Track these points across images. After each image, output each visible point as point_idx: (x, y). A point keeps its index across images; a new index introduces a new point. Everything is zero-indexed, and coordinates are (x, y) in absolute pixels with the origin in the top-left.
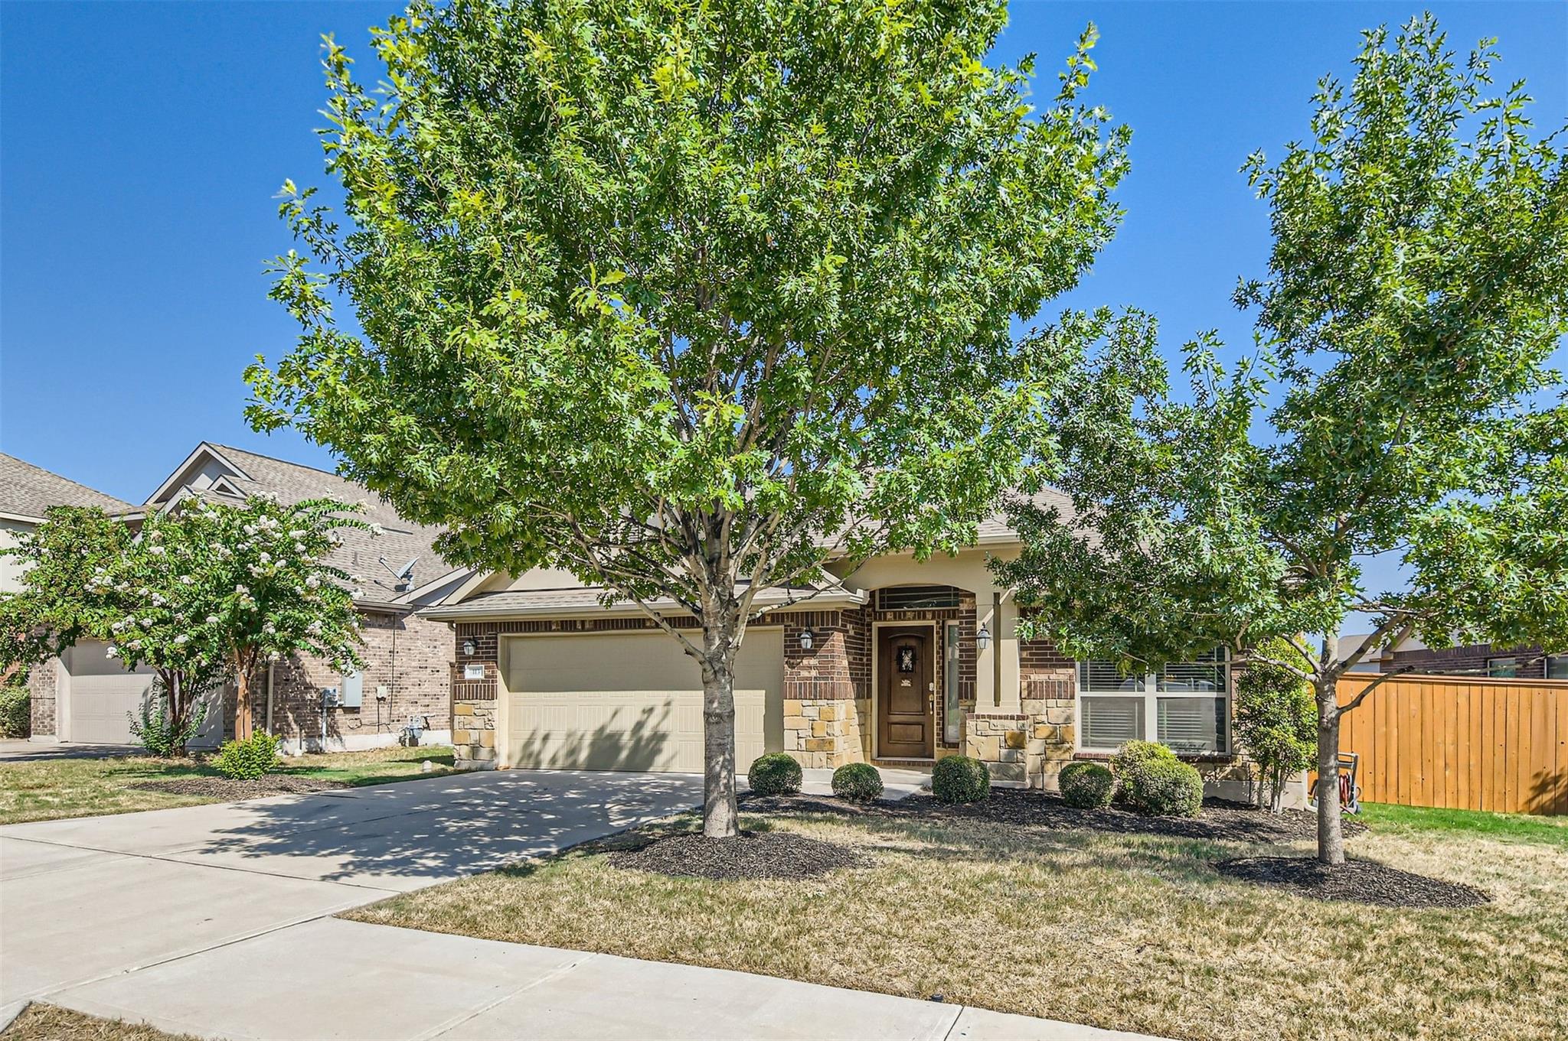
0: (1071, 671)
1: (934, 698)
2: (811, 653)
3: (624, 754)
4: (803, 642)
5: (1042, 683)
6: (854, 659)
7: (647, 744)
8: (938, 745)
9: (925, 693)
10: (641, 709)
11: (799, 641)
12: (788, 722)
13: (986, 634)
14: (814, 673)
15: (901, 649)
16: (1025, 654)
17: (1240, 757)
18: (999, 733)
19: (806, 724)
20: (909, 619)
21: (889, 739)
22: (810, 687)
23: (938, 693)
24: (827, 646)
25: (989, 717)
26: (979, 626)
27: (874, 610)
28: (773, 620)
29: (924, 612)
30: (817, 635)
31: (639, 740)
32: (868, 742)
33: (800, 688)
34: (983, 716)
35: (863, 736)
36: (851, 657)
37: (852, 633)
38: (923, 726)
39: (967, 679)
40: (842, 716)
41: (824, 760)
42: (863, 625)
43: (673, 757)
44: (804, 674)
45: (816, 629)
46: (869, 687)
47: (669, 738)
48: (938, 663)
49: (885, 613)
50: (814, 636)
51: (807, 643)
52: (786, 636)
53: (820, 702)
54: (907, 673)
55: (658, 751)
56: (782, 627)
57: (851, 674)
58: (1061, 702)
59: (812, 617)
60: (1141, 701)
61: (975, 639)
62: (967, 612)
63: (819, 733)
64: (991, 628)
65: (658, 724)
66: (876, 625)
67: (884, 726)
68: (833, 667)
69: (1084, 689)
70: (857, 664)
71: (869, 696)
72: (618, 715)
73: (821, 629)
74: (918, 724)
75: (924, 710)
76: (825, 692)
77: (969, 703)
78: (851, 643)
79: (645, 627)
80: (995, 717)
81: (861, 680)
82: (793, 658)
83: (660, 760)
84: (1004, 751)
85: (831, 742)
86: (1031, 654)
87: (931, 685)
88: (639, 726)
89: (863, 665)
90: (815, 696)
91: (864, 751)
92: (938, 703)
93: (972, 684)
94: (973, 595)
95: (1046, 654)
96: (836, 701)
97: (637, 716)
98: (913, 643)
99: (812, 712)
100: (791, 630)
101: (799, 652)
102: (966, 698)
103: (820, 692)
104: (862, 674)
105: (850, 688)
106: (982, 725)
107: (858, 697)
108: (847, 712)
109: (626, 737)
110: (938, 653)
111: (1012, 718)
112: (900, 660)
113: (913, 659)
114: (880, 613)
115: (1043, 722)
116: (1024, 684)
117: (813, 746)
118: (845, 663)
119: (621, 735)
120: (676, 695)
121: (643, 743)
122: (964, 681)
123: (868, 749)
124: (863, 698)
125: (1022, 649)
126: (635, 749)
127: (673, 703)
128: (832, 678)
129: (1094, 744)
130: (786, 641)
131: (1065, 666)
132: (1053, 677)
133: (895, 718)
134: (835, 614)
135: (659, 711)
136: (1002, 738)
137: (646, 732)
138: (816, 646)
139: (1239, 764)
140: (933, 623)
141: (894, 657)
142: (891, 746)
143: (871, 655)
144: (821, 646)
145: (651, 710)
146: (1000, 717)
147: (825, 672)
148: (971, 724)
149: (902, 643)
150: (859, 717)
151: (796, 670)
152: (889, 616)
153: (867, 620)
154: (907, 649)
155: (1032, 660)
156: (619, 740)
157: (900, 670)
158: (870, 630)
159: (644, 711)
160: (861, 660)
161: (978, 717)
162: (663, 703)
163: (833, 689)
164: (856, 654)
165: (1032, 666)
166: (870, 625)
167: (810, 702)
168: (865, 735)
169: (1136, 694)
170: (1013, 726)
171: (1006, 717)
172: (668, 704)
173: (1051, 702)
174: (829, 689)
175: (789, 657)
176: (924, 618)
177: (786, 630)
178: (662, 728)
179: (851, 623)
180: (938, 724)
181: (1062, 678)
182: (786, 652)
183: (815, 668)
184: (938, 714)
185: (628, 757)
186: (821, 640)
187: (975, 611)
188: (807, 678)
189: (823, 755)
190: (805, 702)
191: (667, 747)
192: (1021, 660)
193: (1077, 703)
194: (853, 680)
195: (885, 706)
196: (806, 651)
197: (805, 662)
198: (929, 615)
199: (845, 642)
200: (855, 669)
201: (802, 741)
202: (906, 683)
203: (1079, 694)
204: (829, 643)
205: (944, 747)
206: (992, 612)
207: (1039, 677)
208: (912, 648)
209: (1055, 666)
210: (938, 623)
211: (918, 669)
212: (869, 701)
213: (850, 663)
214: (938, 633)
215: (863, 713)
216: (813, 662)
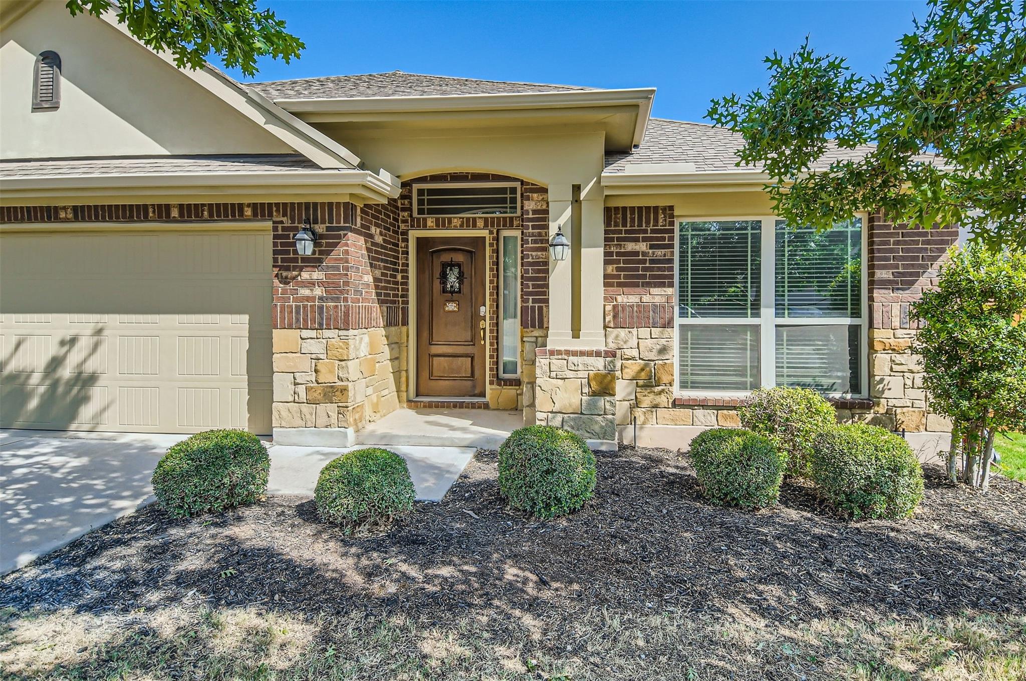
0: (669, 291)
1: (487, 324)
2: (314, 262)
3: (33, 403)
4: (299, 246)
5: (632, 307)
6: (383, 274)
7: (67, 392)
8: (491, 383)
9: (475, 318)
10: (58, 339)
11: (294, 244)
12: (279, 362)
13: (564, 240)
14: (318, 291)
15: (445, 265)
16: (610, 269)
17: (883, 401)
18: (581, 374)
19: (306, 364)
20: (455, 228)
21: (431, 374)
22: (313, 311)
23: (491, 318)
24: (338, 252)
25: (568, 353)
26: (553, 229)
27: (411, 216)
28: (255, 214)
29: (474, 219)
30: (322, 236)
31: (55, 385)
32: (404, 379)
33: (298, 313)
34: (559, 352)
35: (397, 373)
36: (378, 273)
37: (379, 239)
38: (472, 358)
39: (534, 301)
40: (364, 351)
41: (334, 415)
42: (396, 232)
43: (104, 410)
44: (305, 292)
45: (320, 228)
46: (405, 312)
47: (100, 382)
48: (491, 282)
49: (425, 220)
50: (316, 239)
51: (306, 247)
52: (275, 237)
53: (327, 333)
54: (451, 294)
55: (84, 399)
56: (269, 224)
57: (378, 294)
58: (656, 332)
59: (315, 210)
60: (756, 329)
61: (545, 249)
62: (535, 212)
63: (327, 377)
64: (568, 231)
65: (85, 360)
66: (414, 234)
67: (424, 358)
68: (347, 283)
69: (683, 314)
70: (388, 282)
71: (405, 323)
72: (21, 348)
73: (328, 229)
74: (467, 356)
75: (473, 340)
76: (336, 320)
77: (537, 333)
78: (377, 252)
79: (57, 219)
80: (575, 354)
81: (394, 302)
82: (287, 269)
83: (87, 412)
84: (585, 398)
85: (344, 390)
86: (618, 269)
87: (482, 309)
88: (56, 363)
89: (396, 283)
90: (321, 325)
91: (398, 391)
92: (491, 331)
93: (540, 309)
94: (544, 190)
95: (637, 269)
96: (351, 332)
97: (53, 350)
98: (459, 258)
99: (315, 347)
100: (284, 229)
101: (295, 260)
102: (533, 326)
103: (329, 319)
104: (396, 296)
105: (377, 312)
106: (557, 363)
107: (389, 324)
108: (372, 344)
109: (35, 378)
110: (491, 270)
111: (598, 354)
112: (444, 277)
113: (461, 278)
114: (418, 219)
115: (633, 358)
116: (609, 308)
117: (317, 395)
118: (368, 279)
119: (28, 377)
120: (112, 321)
121: (61, 389)
122: (530, 304)
123: (403, 388)
124: (396, 325)
125: (606, 263)
126: (50, 398)
127: (105, 333)
128: (346, 300)
129: (695, 385)
130: (275, 244)
131: (662, 285)
132: (646, 299)
133: (435, 350)
134: (349, 208)
135: (84, 343)
136: (585, 381)
137: (66, 372)
138: (321, 253)
139: (882, 410)
140: (485, 233)
141: (437, 274)
142: (433, 383)
143: (406, 271)
144: (328, 253)
145: (73, 341)
146: (582, 354)
147: (335, 290)
148: (542, 362)
149: (446, 258)
150: (392, 350)
151: (291, 286)
152: (430, 222)
153: (403, 227)
154: (452, 265)
155: (619, 277)
156: (24, 383)
157: (444, 291)
158: (407, 240)
159: (62, 343)
160: (395, 276)
161: (552, 353)
162: (89, 332)
163: (347, 314)
164: (385, 268)
165: (620, 285)
166: (405, 233)
167: (313, 334)
168: (399, 371)
169: (750, 321)
170: (599, 364)
171: (589, 354)
172: (99, 332)
173: (644, 332)
174: (341, 314)
175: (281, 268)
176: (475, 226)
177: (275, 229)
178: (89, 367)
179: (377, 225)
180: (491, 357)
181: (657, 300)
182: (275, 260)
183: (321, 283)
184: (491, 344)
185: (41, 407)
186: (328, 245)
187: (546, 212)
188: (308, 299)
189: (332, 408)
190: (306, 333)
191: (98, 395)
192: (606, 276)
193: (675, 333)
194: (381, 302)
195: (425, 334)
196: (305, 259)
197: (305, 275)
198: (480, 223)
199: (369, 250)
200: (386, 288)
201: (301, 390)
202: (451, 307)
203: (678, 321)
204: (340, 249)
205: (499, 385)
206: (568, 212)
207: (628, 298)
208: (459, 265)
209: (649, 285)
210: (491, 232)
211: (466, 289)
212: (404, 329)
213: (376, 280)
214: (491, 245)
215: (395, 344)
216: (317, 275)
